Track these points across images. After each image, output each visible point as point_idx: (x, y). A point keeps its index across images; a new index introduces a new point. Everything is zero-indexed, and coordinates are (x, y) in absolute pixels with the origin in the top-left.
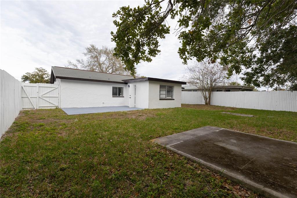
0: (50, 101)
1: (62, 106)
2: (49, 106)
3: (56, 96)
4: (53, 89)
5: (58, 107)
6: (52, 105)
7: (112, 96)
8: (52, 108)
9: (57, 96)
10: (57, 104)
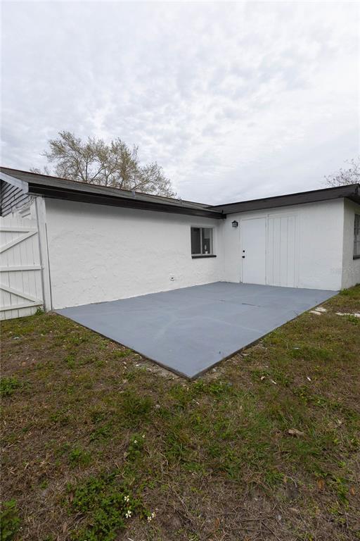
0: (13, 289)
1: (60, 302)
2: (8, 306)
3: (30, 266)
4: (17, 238)
5: (42, 307)
6: (22, 303)
7: (190, 255)
8: (22, 314)
9: (38, 266)
10: (38, 299)
